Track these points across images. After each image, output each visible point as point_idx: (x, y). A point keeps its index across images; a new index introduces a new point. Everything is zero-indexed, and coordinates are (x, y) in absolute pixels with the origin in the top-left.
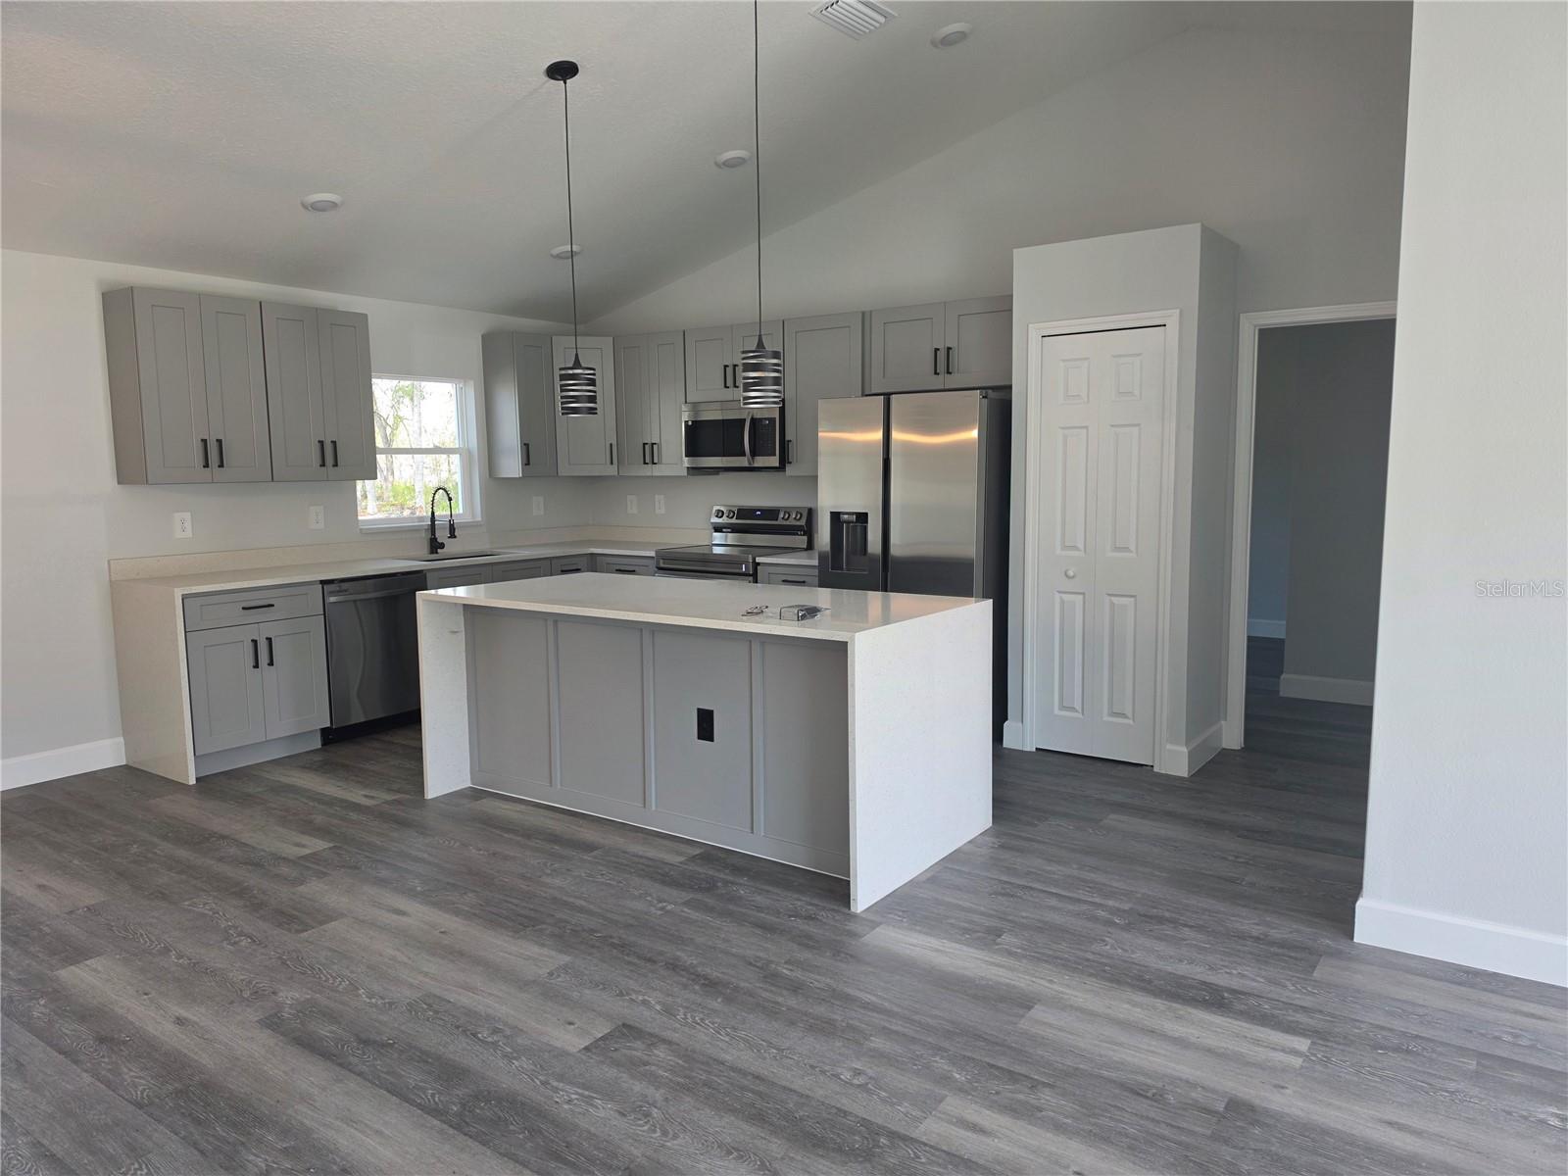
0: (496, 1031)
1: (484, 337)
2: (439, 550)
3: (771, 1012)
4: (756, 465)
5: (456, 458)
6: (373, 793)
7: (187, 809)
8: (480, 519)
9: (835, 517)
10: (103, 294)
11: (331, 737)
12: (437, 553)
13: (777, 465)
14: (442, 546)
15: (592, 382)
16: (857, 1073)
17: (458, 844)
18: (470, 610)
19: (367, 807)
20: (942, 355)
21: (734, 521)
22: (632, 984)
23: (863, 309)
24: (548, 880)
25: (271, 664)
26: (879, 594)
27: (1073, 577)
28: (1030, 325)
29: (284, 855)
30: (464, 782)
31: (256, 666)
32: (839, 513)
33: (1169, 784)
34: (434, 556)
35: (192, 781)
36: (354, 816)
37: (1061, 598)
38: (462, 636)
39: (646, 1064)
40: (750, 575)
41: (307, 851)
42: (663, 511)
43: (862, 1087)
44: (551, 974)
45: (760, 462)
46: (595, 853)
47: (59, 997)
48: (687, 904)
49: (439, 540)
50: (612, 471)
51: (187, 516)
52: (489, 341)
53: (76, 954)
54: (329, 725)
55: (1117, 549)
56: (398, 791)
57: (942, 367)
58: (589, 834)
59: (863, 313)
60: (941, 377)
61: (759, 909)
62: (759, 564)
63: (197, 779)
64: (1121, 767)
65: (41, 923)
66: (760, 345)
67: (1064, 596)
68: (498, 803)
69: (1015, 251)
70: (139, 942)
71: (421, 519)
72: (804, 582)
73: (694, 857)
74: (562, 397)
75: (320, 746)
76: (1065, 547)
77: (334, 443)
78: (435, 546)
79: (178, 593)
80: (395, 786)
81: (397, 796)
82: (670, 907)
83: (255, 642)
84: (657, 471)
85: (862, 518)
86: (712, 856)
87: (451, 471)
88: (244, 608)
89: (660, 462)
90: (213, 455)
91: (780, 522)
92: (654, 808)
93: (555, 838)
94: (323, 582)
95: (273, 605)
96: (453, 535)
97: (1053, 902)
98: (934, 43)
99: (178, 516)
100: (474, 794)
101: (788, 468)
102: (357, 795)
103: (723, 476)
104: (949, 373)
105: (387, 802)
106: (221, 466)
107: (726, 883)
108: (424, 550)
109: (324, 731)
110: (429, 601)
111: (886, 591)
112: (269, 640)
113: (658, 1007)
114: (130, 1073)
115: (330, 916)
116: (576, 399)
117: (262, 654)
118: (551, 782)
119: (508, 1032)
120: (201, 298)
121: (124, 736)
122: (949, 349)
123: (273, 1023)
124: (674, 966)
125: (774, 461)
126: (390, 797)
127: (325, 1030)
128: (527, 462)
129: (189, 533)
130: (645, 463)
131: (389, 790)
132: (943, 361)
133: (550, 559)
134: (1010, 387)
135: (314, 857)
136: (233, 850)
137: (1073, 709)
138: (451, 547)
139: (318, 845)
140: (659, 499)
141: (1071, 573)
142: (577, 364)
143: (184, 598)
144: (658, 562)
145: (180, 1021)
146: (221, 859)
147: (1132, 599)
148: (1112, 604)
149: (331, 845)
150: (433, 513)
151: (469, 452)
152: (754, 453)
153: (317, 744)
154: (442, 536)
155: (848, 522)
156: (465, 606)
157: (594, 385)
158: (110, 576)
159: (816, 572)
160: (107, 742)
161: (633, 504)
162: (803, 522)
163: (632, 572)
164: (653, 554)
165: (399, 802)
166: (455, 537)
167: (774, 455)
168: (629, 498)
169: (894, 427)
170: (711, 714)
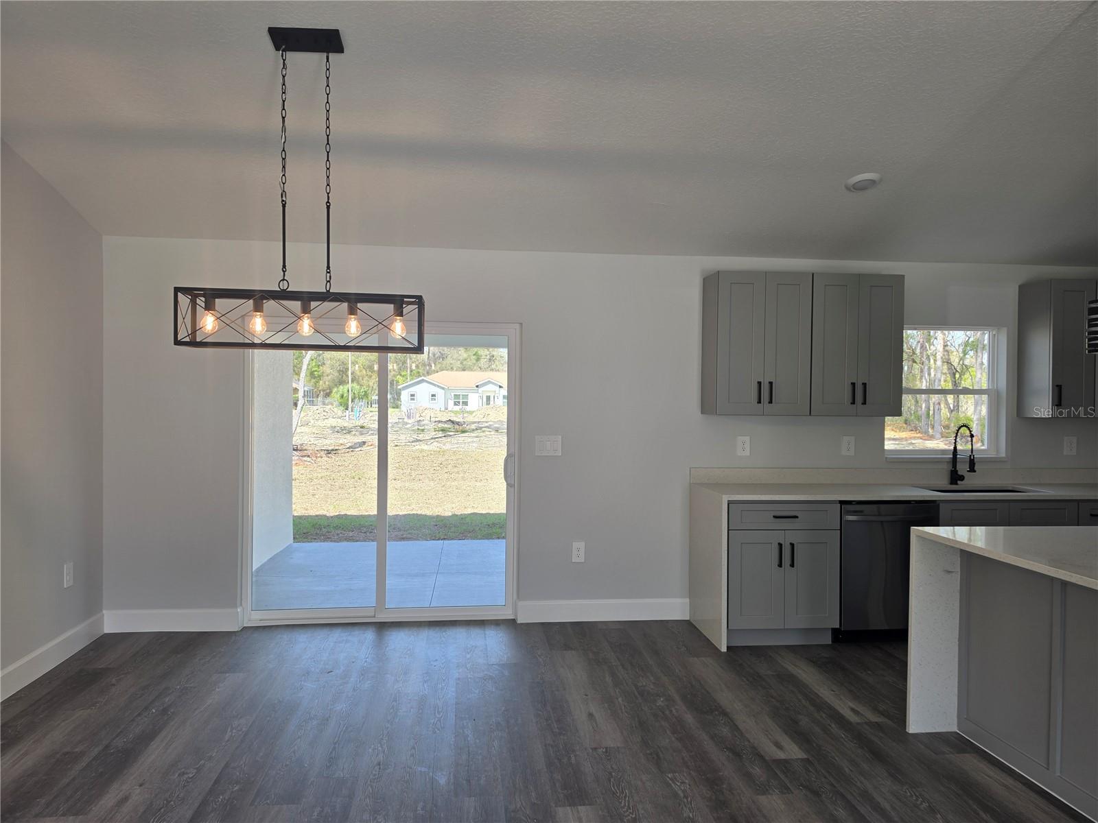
1: (1021, 287)
2: (959, 482)
5: (985, 397)
6: (860, 709)
8: (1003, 455)
10: (704, 279)
11: (840, 636)
12: (957, 484)
14: (962, 478)
17: (925, 805)
19: (850, 724)
25: (792, 565)
29: (763, 753)
30: (949, 724)
31: (780, 565)
34: (953, 487)
35: (724, 649)
36: (834, 728)
38: (957, 577)
41: (781, 755)
49: (959, 473)
51: (747, 439)
52: (1025, 291)
54: (838, 627)
56: (882, 713)
63: (728, 647)
65: (574, 751)
68: (983, 766)
70: (621, 803)
71: (944, 452)
74: (1090, 333)
75: (830, 643)
77: (865, 385)
78: (955, 477)
79: (725, 499)
80: (879, 705)
81: (880, 719)
83: (781, 545)
87: (974, 410)
88: (775, 517)
90: (766, 394)
94: (842, 502)
95: (797, 517)
96: (972, 469)
99: (740, 439)
100: (957, 743)
102: (845, 705)
105: (870, 724)
106: (771, 402)
108: (944, 482)
109: (834, 631)
110: (924, 539)
112: (792, 545)
117: (786, 556)
118: (1048, 764)
120: (766, 275)
121: (690, 598)
126: (874, 718)
128: (1058, 402)
129: (747, 453)
131: (875, 710)
133: (1078, 501)
135: (784, 764)
136: (725, 731)
138: (971, 480)
139: (793, 751)
143: (729, 503)
146: (713, 737)
149: (805, 757)
150: (955, 448)
151: (998, 393)
153: (828, 640)
154: (962, 469)
156: (962, 551)
158: (690, 479)
160: (679, 600)
165: (878, 726)
166: (975, 471)
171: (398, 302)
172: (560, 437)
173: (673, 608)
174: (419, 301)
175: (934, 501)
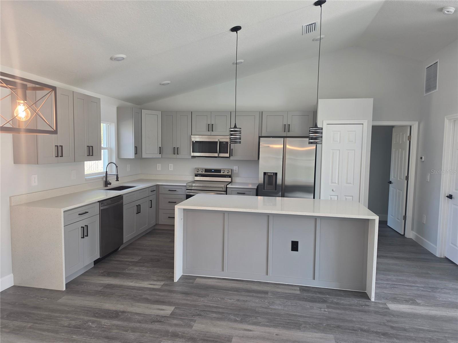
1: (117, 108)
4: (219, 156)
9: (265, 173)
12: (107, 186)
14: (110, 184)
20: (287, 126)
21: (204, 173)
23: (260, 111)
25: (87, 235)
28: (324, 121)
29: (164, 315)
31: (83, 237)
37: (331, 197)
38: (182, 220)
40: (225, 191)
42: (172, 169)
45: (222, 155)
49: (109, 182)
50: (160, 156)
51: (36, 176)
55: (347, 183)
57: (287, 130)
60: (286, 132)
62: (228, 188)
69: (319, 100)
72: (245, 193)
76: (332, 182)
77: (92, 147)
78: (106, 183)
79: (62, 211)
83: (83, 227)
84: (178, 156)
85: (276, 174)
88: (79, 214)
89: (180, 154)
91: (222, 173)
94: (99, 202)
95: (88, 212)
99: (33, 177)
101: (231, 157)
104: (289, 131)
106: (62, 156)
112: (87, 226)
118: (223, 270)
121: (13, 273)
122: (289, 125)
125: (227, 155)
128: (136, 153)
129: (37, 184)
130: (174, 154)
131: (155, 280)
132: (287, 128)
133: (149, 187)
136: (138, 317)
139: (168, 308)
140: (171, 165)
141: (334, 190)
142: (235, 127)
144: (186, 187)
147: (352, 197)
148: (346, 198)
149: (174, 307)
150: (107, 172)
151: (112, 149)
152: (220, 152)
154: (111, 179)
158: (10, 204)
160: (7, 276)
161: (159, 167)
162: (230, 174)
164: (185, 185)
166: (118, 181)
167: (228, 153)
168: (158, 165)
169: (288, 146)
170: (297, 242)
175: (120, 195)
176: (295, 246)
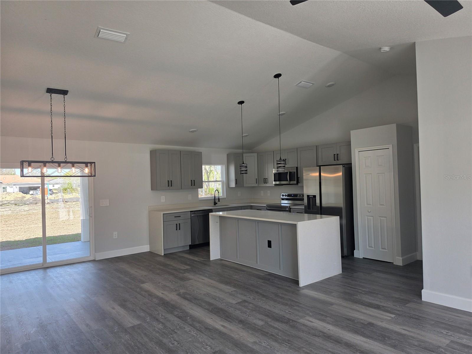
0: (220, 299)
1: (227, 155)
3: (275, 301)
4: (291, 183)
5: (220, 183)
6: (200, 259)
7: (162, 260)
8: (225, 197)
10: (150, 151)
11: (192, 247)
13: (296, 183)
14: (217, 203)
15: (246, 167)
16: (289, 311)
17: (216, 269)
18: (221, 217)
19: (198, 261)
20: (336, 156)
21: (286, 197)
22: (248, 294)
23: (317, 145)
24: (234, 276)
25: (180, 229)
26: (320, 215)
27: (370, 212)
28: (355, 149)
29: (182, 269)
30: (218, 257)
31: (177, 230)
32: (309, 195)
33: (397, 267)
34: (215, 206)
35: (163, 255)
36: (195, 263)
37: (367, 218)
38: (219, 223)
39: (248, 306)
40: (288, 211)
41: (185, 268)
42: (269, 195)
43: (290, 314)
44: (232, 292)
45: (292, 182)
46: (245, 272)
47: (141, 289)
48: (262, 282)
49: (216, 202)
50: (257, 185)
51: (164, 197)
52: (228, 155)
53: (143, 282)
54: (191, 244)
55: (381, 205)
57: (336, 159)
58: (244, 269)
59: (316, 146)
60: (336, 161)
61: (278, 284)
62: (291, 208)
63: (164, 254)
64: (385, 263)
65: (137, 277)
66: (281, 159)
67: (368, 217)
68: (226, 262)
69: (351, 131)
70: (154, 281)
71: (212, 197)
72: (302, 213)
73: (267, 274)
74: (240, 170)
75: (189, 249)
76: (367, 204)
77: (194, 180)
78: (215, 203)
79: (162, 213)
80: (204, 257)
81: (205, 259)
82: (259, 283)
83: (177, 224)
84: (267, 185)
85: (315, 196)
86: (271, 274)
87: (219, 186)
88: (175, 217)
89: (268, 183)
90: (170, 184)
91: (298, 198)
92: (259, 264)
93: (237, 269)
94: (191, 211)
95: (180, 216)
96: (219, 201)
97: (349, 288)
98: (326, 87)
99: (162, 197)
100: (221, 260)
101: (299, 184)
102: (196, 259)
103: (284, 186)
104: (338, 160)
105: (202, 260)
106: (171, 186)
107: (272, 279)
108: (213, 204)
109: (190, 245)
110: (212, 215)
111: (321, 214)
112: (179, 224)
113: (252, 298)
114: (154, 300)
115: (189, 279)
116: (243, 171)
117: (178, 227)
118: (237, 257)
119: (222, 299)
120: (169, 151)
121: (150, 245)
122: (337, 154)
123: (179, 295)
124: (257, 292)
125: (295, 182)
127: (188, 296)
128: (236, 183)
129: (164, 201)
130: (264, 183)
131: (203, 258)
132: (336, 157)
133: (241, 206)
134: (351, 163)
135: (187, 269)
136: (171, 267)
137: (372, 247)
138: (219, 204)
139: (188, 267)
140: (269, 192)
142: (243, 163)
143: (163, 214)
144: (267, 208)
145: (162, 293)
146: (169, 269)
147: (386, 218)
148: (380, 219)
149: (191, 267)
150: (215, 196)
151: (223, 181)
152: (290, 180)
154: (217, 201)
155: (312, 198)
156: (220, 216)
157: (247, 168)
158: (149, 210)
159: (304, 210)
160: (147, 246)
161: (262, 193)
163: (261, 210)
164: (265, 205)
165: (204, 260)
167: (295, 181)
168: (261, 191)
169: (322, 174)
170: (271, 241)
171: (86, 164)
172: (108, 200)
173: (145, 248)
174: (95, 163)
175: (211, 209)
176: (270, 244)
